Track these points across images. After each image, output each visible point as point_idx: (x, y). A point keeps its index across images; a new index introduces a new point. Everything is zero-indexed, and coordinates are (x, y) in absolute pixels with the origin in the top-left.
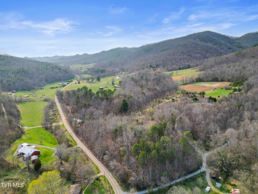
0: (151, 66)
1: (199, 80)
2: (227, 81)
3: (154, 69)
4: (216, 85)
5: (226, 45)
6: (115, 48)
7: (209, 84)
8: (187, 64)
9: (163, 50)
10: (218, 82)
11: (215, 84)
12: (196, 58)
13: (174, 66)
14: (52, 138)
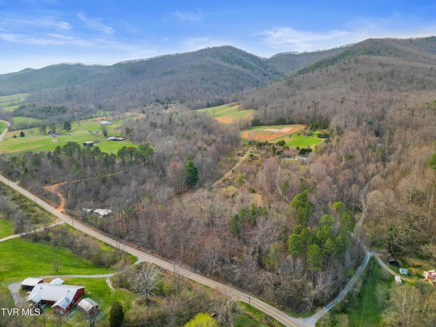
0: (157, 101)
1: (256, 123)
2: (299, 123)
3: (165, 105)
4: (286, 129)
5: (260, 70)
6: (57, 64)
7: (275, 128)
8: (218, 97)
9: (166, 73)
10: (287, 126)
11: (284, 129)
12: (226, 89)
13: (199, 101)
14: (68, 257)
